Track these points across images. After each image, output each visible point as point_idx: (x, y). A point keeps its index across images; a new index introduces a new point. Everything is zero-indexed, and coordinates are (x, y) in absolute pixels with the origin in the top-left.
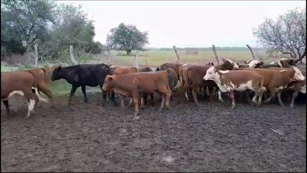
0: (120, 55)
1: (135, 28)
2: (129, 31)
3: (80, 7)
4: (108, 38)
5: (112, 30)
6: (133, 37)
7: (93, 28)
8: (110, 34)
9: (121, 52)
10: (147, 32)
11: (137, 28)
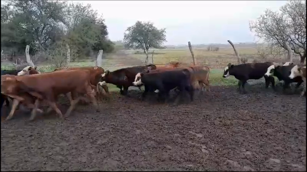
0: (138, 53)
1: (151, 26)
2: (145, 29)
3: (89, 6)
4: (125, 36)
5: (129, 29)
6: (150, 35)
7: (105, 27)
8: (127, 32)
9: (138, 50)
10: (165, 29)
11: (153, 26)
